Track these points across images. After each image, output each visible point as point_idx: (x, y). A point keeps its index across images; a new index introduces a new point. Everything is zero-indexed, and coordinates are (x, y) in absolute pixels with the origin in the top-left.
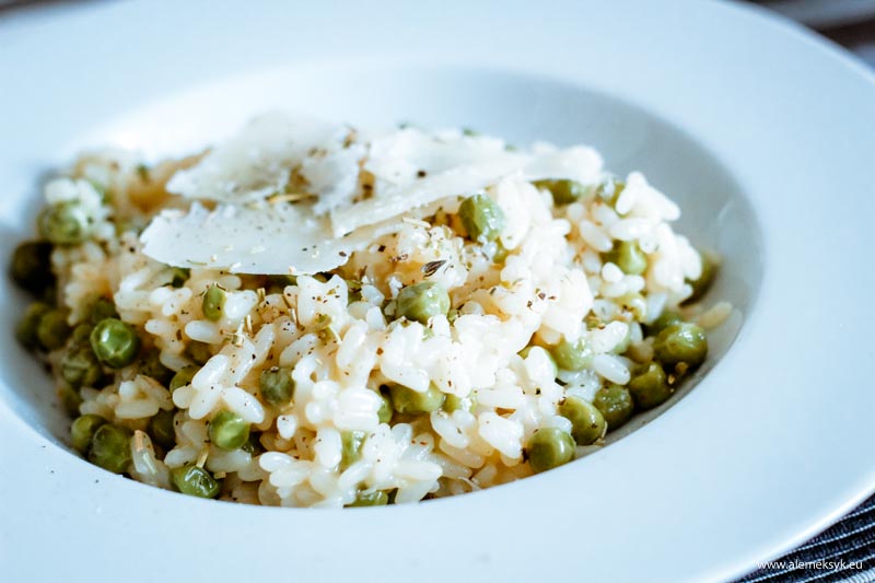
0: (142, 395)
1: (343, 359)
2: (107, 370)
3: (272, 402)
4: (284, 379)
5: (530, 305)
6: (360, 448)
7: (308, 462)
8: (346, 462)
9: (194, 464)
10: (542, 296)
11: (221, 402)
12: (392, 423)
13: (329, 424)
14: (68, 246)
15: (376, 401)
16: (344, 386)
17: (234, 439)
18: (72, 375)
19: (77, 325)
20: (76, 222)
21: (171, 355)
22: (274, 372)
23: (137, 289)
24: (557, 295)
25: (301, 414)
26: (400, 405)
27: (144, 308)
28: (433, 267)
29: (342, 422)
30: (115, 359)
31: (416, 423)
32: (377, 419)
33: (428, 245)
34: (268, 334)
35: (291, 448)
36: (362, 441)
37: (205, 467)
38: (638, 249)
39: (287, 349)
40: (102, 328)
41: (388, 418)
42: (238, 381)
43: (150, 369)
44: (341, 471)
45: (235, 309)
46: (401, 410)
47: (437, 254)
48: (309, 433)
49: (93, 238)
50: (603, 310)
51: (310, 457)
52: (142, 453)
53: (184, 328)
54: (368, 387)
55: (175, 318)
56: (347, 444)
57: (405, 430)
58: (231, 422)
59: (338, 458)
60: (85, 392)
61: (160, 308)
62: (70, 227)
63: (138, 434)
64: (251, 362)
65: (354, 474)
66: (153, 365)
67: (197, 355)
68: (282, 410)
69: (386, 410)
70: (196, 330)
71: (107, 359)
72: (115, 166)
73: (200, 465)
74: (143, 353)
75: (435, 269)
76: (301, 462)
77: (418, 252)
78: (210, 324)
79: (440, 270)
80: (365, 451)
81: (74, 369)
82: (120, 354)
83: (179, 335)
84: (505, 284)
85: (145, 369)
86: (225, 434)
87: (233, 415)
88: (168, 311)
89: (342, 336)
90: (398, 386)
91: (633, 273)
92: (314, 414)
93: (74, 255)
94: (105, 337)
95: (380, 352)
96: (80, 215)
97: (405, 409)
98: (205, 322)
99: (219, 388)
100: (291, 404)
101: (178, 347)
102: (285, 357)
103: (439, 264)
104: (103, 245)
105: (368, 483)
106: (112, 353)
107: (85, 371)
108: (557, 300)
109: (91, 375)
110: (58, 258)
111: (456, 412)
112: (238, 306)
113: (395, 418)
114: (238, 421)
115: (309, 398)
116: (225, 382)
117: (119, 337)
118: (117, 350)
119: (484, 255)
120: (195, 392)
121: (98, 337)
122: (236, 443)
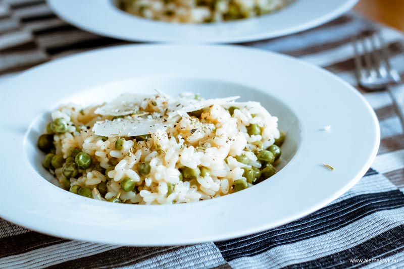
0: (95, 177)
1: (167, 158)
2: (80, 171)
3: (143, 174)
4: (147, 166)
5: (227, 142)
6: (173, 188)
7: (156, 193)
8: (169, 193)
9: (116, 197)
10: (230, 140)
11: (125, 175)
12: (183, 181)
13: (163, 180)
14: (60, 134)
15: (178, 173)
16: (167, 168)
17: (130, 187)
18: (67, 174)
19: (67, 158)
20: (64, 125)
21: (104, 163)
22: (143, 164)
23: (90, 142)
24: (235, 139)
25: (153, 177)
26: (186, 174)
27: (94, 148)
28: (193, 131)
29: (167, 179)
30: (84, 166)
31: (192, 181)
32: (179, 179)
33: (191, 124)
34: (139, 153)
35: (150, 189)
36: (174, 186)
37: (119, 198)
38: (258, 126)
39: (147, 157)
40: (80, 155)
41: (182, 179)
42: (131, 167)
43: (97, 168)
44: (167, 196)
45: (127, 146)
46: (186, 176)
47: (194, 126)
48: (156, 184)
49: (68, 131)
50: (250, 147)
51: (157, 192)
52: (97, 195)
53: (109, 153)
54: (175, 168)
55: (105, 151)
56: (169, 187)
57: (188, 183)
58: (129, 181)
59: (166, 191)
60: (71, 180)
61: (100, 147)
62: (61, 126)
63: (95, 189)
64: (135, 162)
65: (172, 197)
66: (98, 167)
67: (113, 162)
68: (147, 176)
69: (181, 176)
70: (113, 154)
71: (81, 166)
72: (73, 109)
73: (118, 197)
74: (94, 163)
75: (194, 132)
76: (154, 193)
77: (188, 126)
78: (119, 151)
79: (196, 132)
80: (175, 189)
81: (69, 171)
82: (86, 163)
83: (107, 156)
84: (218, 136)
85: (95, 168)
86: (127, 185)
87: (130, 179)
88: (103, 148)
89: (166, 151)
90: (185, 167)
91: (257, 134)
92: (158, 177)
93: (62, 137)
94: (81, 158)
95: (180, 156)
96: (64, 122)
97: (188, 176)
98: (117, 151)
99: (124, 170)
100: (150, 174)
101: (107, 160)
102: (147, 159)
103: (195, 130)
104: (72, 134)
105: (176, 200)
106: (83, 163)
107: (72, 172)
108: (235, 141)
109: (74, 173)
110: (56, 138)
111: (205, 177)
112: (128, 145)
113: (184, 179)
114: (132, 180)
115: (156, 171)
116: (126, 168)
117: (86, 158)
118: (85, 162)
119: (209, 128)
120: (116, 172)
121: (78, 158)
122: (130, 189)
